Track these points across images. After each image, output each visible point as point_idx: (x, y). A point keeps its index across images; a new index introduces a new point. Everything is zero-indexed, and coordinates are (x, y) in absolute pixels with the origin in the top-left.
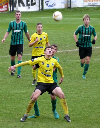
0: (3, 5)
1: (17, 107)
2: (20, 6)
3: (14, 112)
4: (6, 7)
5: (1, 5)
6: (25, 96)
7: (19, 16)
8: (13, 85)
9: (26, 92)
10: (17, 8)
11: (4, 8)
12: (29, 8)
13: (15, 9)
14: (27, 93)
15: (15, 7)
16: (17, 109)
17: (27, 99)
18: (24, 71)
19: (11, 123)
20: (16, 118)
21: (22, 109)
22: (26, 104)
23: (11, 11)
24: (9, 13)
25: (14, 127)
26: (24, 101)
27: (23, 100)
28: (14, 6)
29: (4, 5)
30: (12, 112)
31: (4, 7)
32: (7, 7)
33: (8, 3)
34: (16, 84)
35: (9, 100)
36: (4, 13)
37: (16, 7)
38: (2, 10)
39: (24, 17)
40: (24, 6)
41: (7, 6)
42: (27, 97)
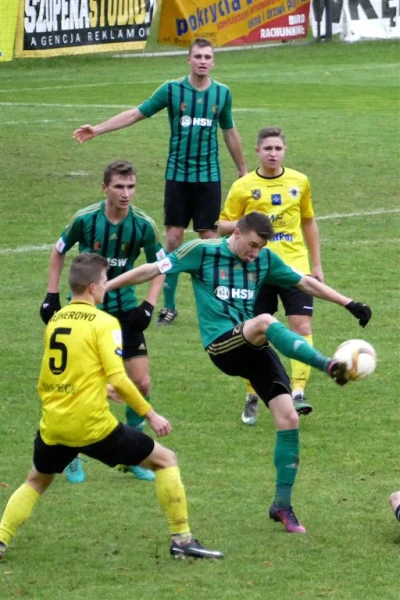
0: (287, 12)
1: (350, 422)
2: (355, 16)
3: (336, 442)
4: (299, 21)
5: (280, 12)
6: (382, 379)
7: (204, 60)
8: (331, 334)
9: (386, 363)
10: (345, 27)
11: (294, 25)
12: (393, 24)
13: (336, 28)
14: (389, 365)
15: (337, 21)
16: (349, 428)
17: (387, 389)
18: (377, 276)
19: (327, 484)
20: (344, 466)
21: (369, 430)
22: (385, 410)
23: (323, 37)
24: (311, 44)
25: (339, 502)
26: (376, 398)
27: (372, 392)
28: (334, 17)
29: (293, 14)
30: (328, 444)
31: (292, 20)
32: (303, 21)
33: (308, 4)
34: (343, 330)
35: (318, 393)
36: (291, 47)
37: (341, 20)
38: (283, 35)
39: (372, 61)
40: (372, 15)
41: (303, 15)
42: (388, 380)
